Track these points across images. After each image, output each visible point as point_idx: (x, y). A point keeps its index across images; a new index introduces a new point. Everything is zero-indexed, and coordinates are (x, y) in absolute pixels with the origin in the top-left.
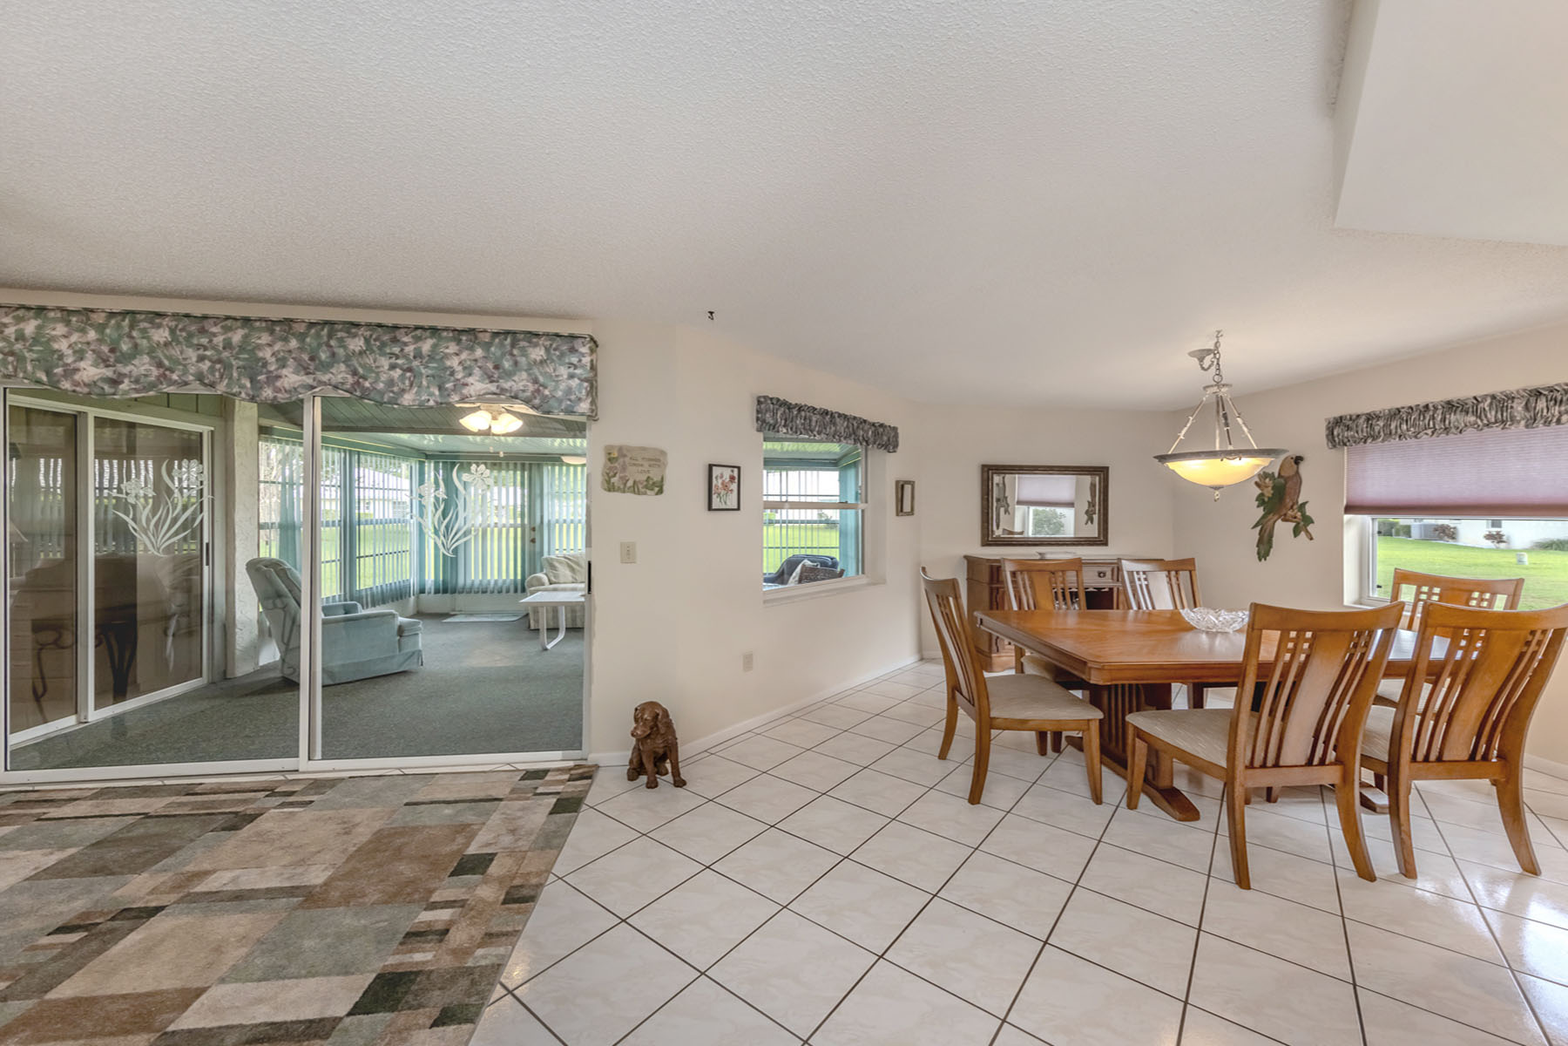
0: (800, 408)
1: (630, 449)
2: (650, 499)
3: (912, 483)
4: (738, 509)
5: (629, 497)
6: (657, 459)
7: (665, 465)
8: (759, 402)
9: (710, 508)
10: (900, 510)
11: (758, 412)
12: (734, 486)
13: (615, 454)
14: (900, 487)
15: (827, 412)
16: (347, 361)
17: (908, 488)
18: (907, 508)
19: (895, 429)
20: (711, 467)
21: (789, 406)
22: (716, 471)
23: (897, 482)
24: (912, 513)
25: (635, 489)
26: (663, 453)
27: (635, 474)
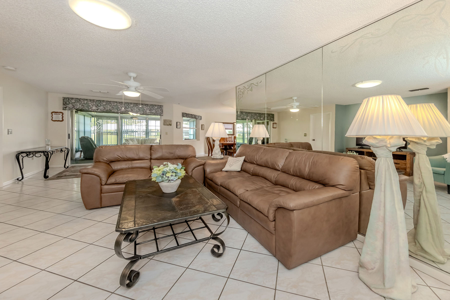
0: (188, 114)
1: (167, 120)
2: (170, 126)
3: (204, 125)
4: (180, 128)
5: (167, 126)
6: (171, 121)
7: (172, 122)
8: (183, 113)
9: (177, 128)
10: (202, 129)
11: (182, 115)
12: (180, 125)
13: (165, 121)
14: (202, 125)
15: (191, 115)
16: (130, 108)
17: (203, 126)
18: (203, 129)
19: (201, 116)
20: (177, 122)
21: (187, 114)
22: (178, 123)
23: (201, 125)
24: (204, 130)
25: (168, 125)
26: (171, 120)
27: (167, 123)
